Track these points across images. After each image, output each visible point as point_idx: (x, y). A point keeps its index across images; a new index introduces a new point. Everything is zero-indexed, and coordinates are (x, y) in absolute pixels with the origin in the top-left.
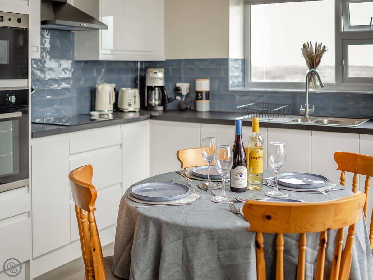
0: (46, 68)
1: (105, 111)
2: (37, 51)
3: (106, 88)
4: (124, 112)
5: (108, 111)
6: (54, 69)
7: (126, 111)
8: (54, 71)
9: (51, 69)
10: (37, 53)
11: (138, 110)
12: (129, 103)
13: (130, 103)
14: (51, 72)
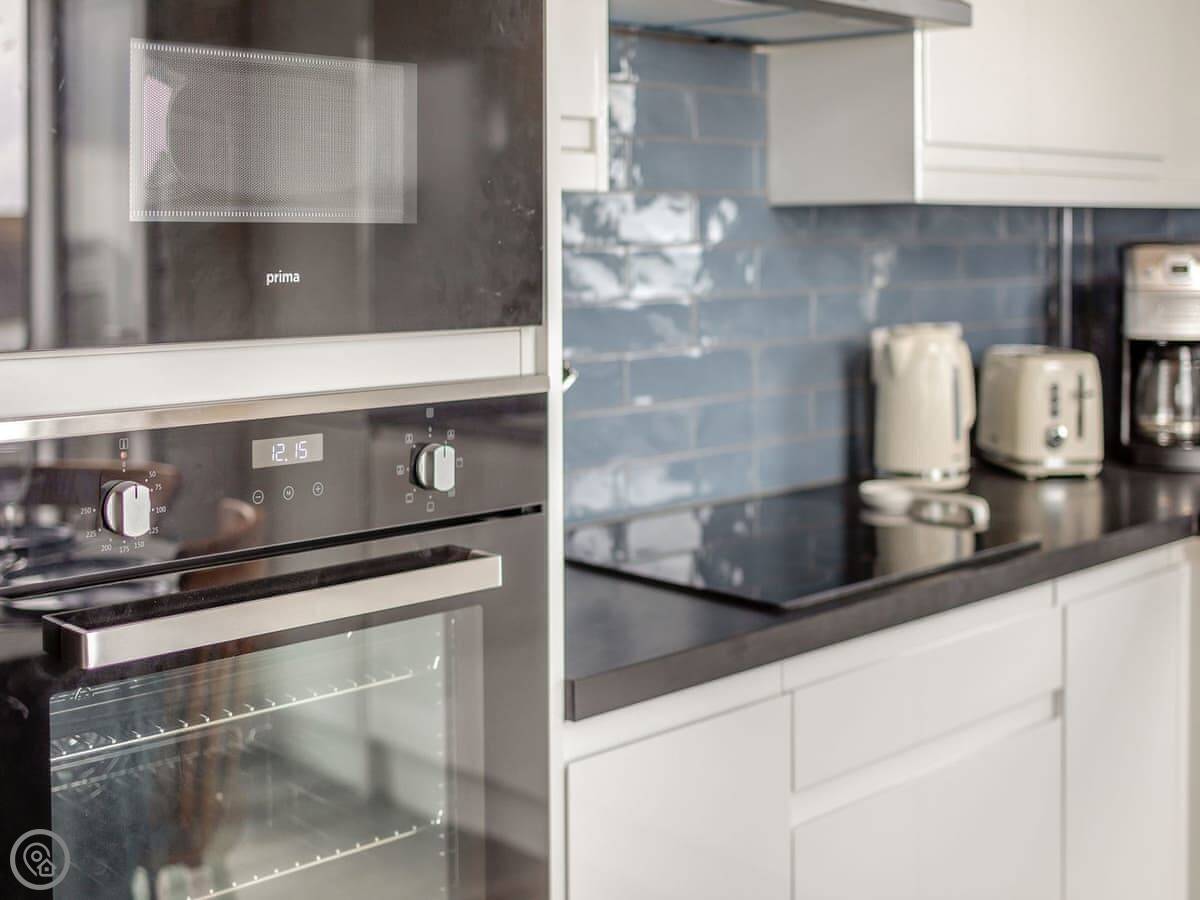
0: (626, 244)
1: (928, 476)
2: (586, 144)
3: (933, 348)
4: (1021, 477)
5: (946, 475)
6: (672, 252)
7: (1031, 471)
8: (667, 260)
9: (654, 251)
10: (590, 157)
11: (1092, 470)
12: (1048, 432)
13: (1054, 435)
14: (651, 266)
